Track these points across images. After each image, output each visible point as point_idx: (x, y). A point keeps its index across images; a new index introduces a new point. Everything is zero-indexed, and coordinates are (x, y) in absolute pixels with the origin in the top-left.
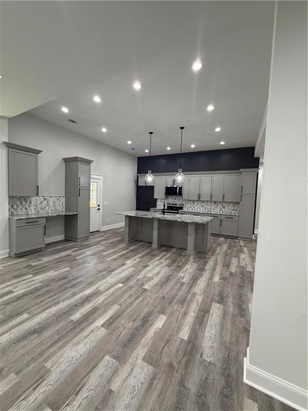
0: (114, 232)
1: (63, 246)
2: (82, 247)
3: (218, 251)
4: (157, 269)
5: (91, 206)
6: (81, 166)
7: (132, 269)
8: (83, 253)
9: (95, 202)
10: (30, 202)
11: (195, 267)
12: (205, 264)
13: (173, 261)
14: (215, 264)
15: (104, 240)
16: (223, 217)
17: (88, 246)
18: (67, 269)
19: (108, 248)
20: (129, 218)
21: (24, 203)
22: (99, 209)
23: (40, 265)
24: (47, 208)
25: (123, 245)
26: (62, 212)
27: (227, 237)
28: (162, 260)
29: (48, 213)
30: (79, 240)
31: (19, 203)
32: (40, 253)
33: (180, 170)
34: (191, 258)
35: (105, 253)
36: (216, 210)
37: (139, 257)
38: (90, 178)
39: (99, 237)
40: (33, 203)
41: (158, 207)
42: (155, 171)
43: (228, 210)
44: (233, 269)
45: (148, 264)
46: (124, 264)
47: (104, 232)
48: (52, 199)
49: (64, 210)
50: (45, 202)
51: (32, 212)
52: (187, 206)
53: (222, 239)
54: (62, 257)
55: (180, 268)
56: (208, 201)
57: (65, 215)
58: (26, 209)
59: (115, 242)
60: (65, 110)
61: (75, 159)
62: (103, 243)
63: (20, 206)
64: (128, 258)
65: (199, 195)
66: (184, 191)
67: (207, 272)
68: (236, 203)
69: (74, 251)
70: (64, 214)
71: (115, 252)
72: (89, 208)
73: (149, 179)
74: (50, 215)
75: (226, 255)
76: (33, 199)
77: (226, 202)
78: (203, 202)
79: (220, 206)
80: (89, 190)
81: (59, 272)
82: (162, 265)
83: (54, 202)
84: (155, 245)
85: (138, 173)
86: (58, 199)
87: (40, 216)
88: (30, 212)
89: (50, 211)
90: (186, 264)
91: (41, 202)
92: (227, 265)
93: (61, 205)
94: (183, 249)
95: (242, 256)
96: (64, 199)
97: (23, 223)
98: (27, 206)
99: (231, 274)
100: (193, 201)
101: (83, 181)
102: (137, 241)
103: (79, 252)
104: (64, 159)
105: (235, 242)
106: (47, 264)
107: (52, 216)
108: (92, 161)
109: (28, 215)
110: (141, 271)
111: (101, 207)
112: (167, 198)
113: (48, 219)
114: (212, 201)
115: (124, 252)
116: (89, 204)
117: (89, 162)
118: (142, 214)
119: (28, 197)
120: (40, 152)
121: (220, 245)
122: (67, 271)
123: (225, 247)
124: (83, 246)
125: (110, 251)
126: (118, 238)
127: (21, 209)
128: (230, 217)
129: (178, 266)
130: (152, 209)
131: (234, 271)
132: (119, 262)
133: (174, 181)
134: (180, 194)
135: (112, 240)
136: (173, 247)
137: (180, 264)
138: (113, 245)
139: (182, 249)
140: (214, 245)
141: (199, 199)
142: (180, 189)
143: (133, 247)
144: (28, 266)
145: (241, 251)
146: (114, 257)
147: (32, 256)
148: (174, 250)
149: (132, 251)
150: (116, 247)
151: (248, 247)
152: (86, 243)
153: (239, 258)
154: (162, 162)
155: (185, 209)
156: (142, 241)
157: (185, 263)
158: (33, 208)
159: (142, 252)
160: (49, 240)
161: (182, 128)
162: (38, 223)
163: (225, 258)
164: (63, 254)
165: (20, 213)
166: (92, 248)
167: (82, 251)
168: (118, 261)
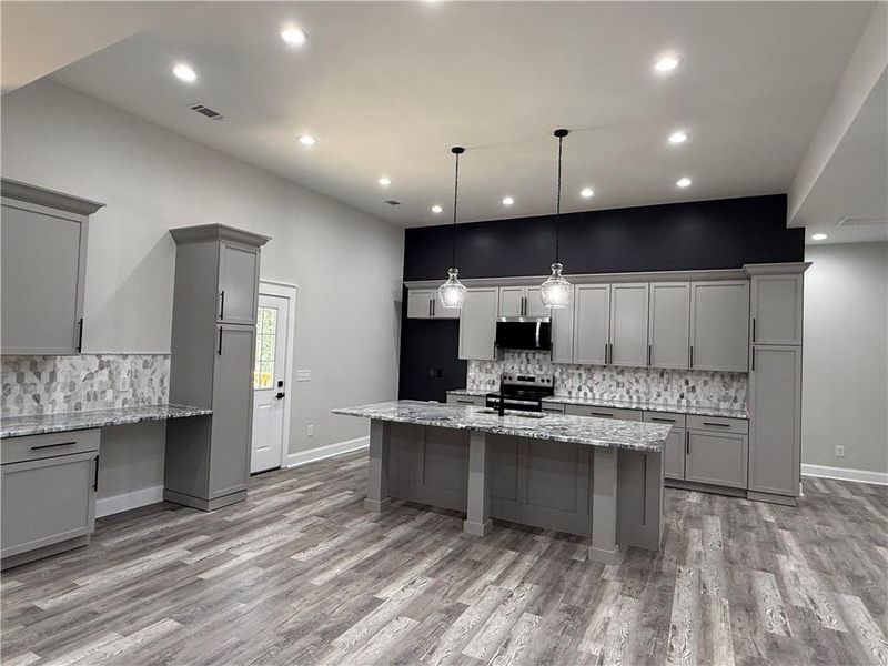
0: (329, 472)
1: (158, 528)
2: (225, 532)
3: (695, 547)
4: (499, 624)
5: (256, 386)
6: (228, 256)
7: (405, 621)
8: (227, 556)
9: (271, 374)
10: (53, 375)
11: (633, 614)
12: (665, 599)
13: (551, 589)
14: (703, 602)
15: (297, 503)
16: (693, 424)
17: (242, 528)
18: (170, 624)
19: (313, 534)
20: (384, 428)
21: (30, 377)
22: (280, 396)
23: (71, 607)
24: (110, 395)
25: (362, 524)
26: (160, 406)
27: (709, 490)
28: (511, 584)
29: (111, 412)
30: (211, 506)
31: (12, 378)
32: (73, 559)
33: (557, 268)
34: (610, 572)
35: (302, 557)
36: (668, 398)
37: (427, 573)
38: (255, 294)
39: (281, 491)
40: (60, 378)
41: (471, 389)
42: (472, 272)
43: (706, 399)
44: (774, 621)
45: (463, 600)
46: (374, 603)
47: (297, 471)
48: (127, 365)
49: (166, 400)
50: (104, 375)
51: (57, 409)
52: (569, 383)
53: (694, 498)
54: (149, 575)
55: (578, 617)
56: (637, 370)
57: (170, 421)
58: (37, 398)
59: (334, 510)
60: (185, 73)
61: (212, 233)
62: (295, 514)
63: (17, 390)
64: (387, 576)
65: (609, 349)
66: (559, 337)
67: (684, 634)
68: (732, 376)
69: (194, 549)
70: (165, 414)
71: (339, 550)
72: (251, 391)
73: (452, 296)
74: (120, 419)
75: (728, 560)
76: (63, 365)
77: (700, 372)
78: (621, 371)
79: (678, 386)
80: (253, 334)
81: (141, 637)
82: (511, 606)
83: (134, 375)
84: (475, 523)
85: (406, 278)
86: (145, 366)
87: (83, 424)
88: (48, 411)
89: (119, 405)
90: (598, 600)
91: (91, 376)
92: (746, 607)
93: (156, 383)
94: (574, 537)
95: (788, 566)
96: (168, 362)
97: (21, 451)
98: (40, 389)
99: (774, 644)
100: (590, 369)
101: (232, 302)
102: (408, 505)
103: (212, 551)
104: (171, 231)
105: (742, 509)
106: (95, 606)
107: (125, 425)
108: (264, 240)
109: (40, 418)
110: (438, 631)
111: (287, 389)
112: (500, 358)
113: (110, 432)
114: (651, 368)
115: (371, 552)
116: (251, 378)
117: (253, 242)
118: (424, 412)
119: (45, 357)
120: (95, 207)
121: (693, 520)
122: (167, 635)
123: (714, 526)
124: (230, 525)
125: (323, 547)
126: (346, 497)
127: (19, 401)
128: (716, 424)
129: (572, 611)
130: (452, 396)
131: (777, 630)
132: (354, 595)
133: (525, 303)
134: (546, 344)
135: (325, 505)
136: (539, 531)
137: (576, 600)
138: (330, 523)
139: (567, 536)
140: (676, 523)
141: (609, 362)
142: (546, 328)
143: (399, 532)
144: (25, 611)
145: (775, 546)
146: (337, 570)
147: (44, 569)
148: (543, 543)
149: (399, 545)
150: (342, 530)
151: (792, 530)
152: (237, 516)
153: (777, 572)
154: (483, 243)
155: (561, 395)
156: (427, 508)
157: (593, 598)
158: (59, 395)
159: (431, 550)
160: (107, 506)
161: (561, 133)
162: (73, 449)
163: (730, 576)
164: (158, 558)
165: (14, 411)
166: (257, 534)
167: (222, 548)
168: (352, 587)
